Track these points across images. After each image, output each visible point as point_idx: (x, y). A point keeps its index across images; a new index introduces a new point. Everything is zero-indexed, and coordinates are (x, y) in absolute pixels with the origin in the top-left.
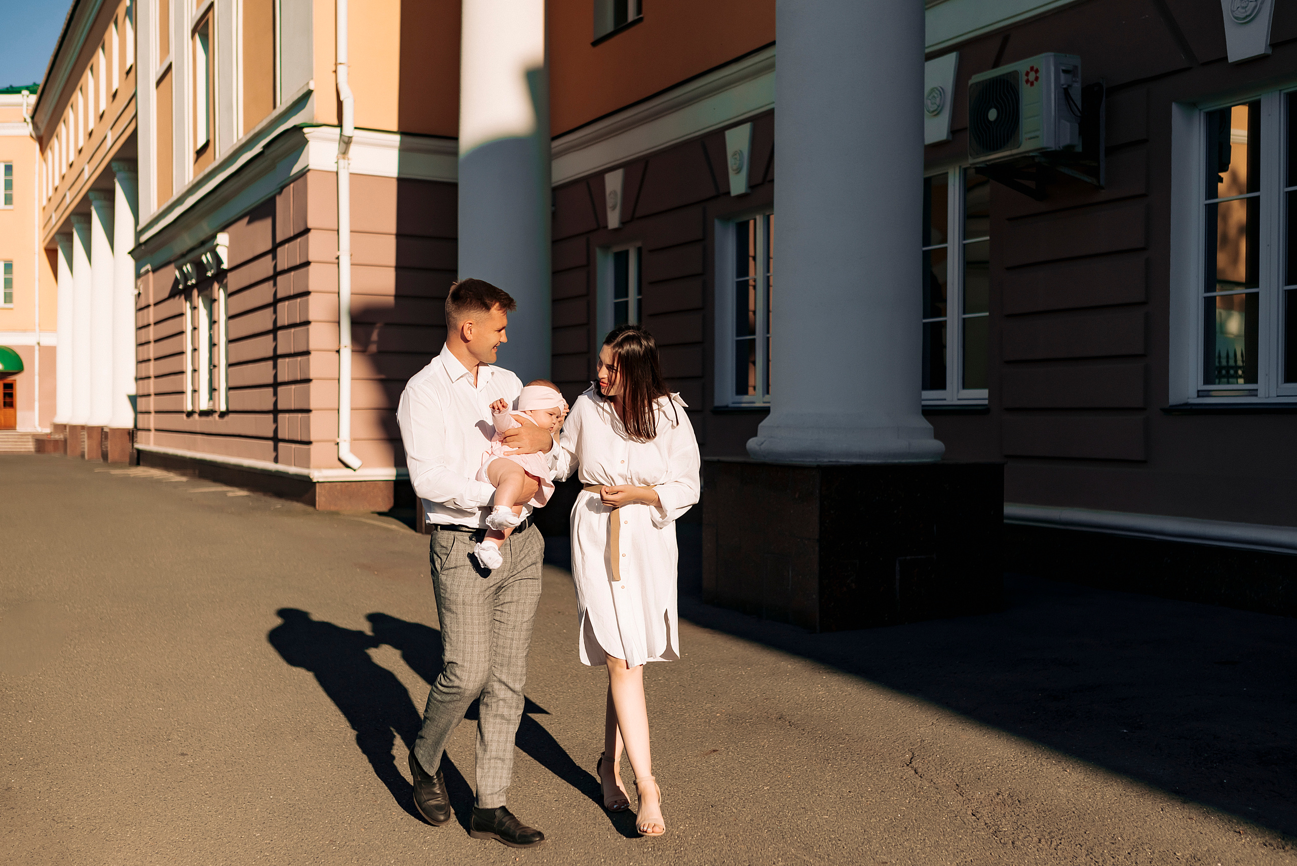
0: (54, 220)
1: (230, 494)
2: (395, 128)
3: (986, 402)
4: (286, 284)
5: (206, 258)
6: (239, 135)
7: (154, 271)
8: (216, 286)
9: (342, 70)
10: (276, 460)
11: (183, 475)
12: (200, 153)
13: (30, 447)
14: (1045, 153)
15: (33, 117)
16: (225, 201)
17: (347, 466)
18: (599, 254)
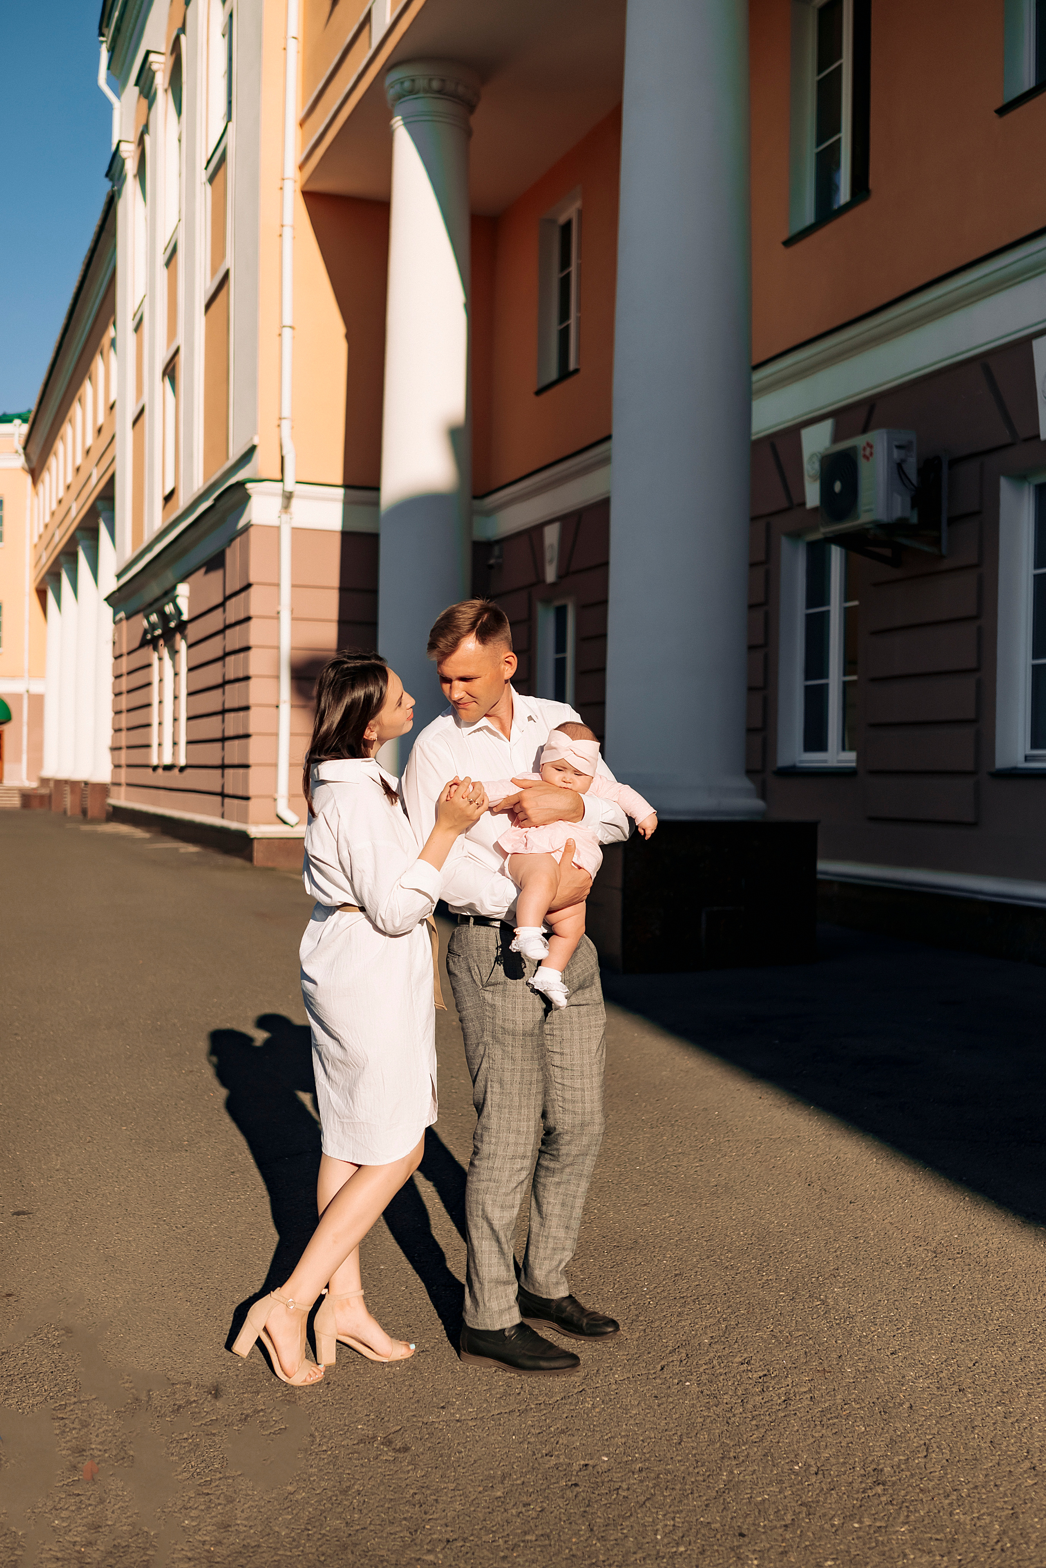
0: (44, 559)
1: (182, 850)
2: (340, 481)
3: (854, 764)
4: (233, 639)
5: (169, 609)
6: (198, 484)
7: (128, 618)
8: (178, 637)
9: (285, 425)
10: (223, 816)
11: (148, 831)
12: (168, 498)
13: (16, 802)
14: (879, 525)
15: (25, 448)
16: (185, 551)
17: (285, 823)
18: (540, 607)
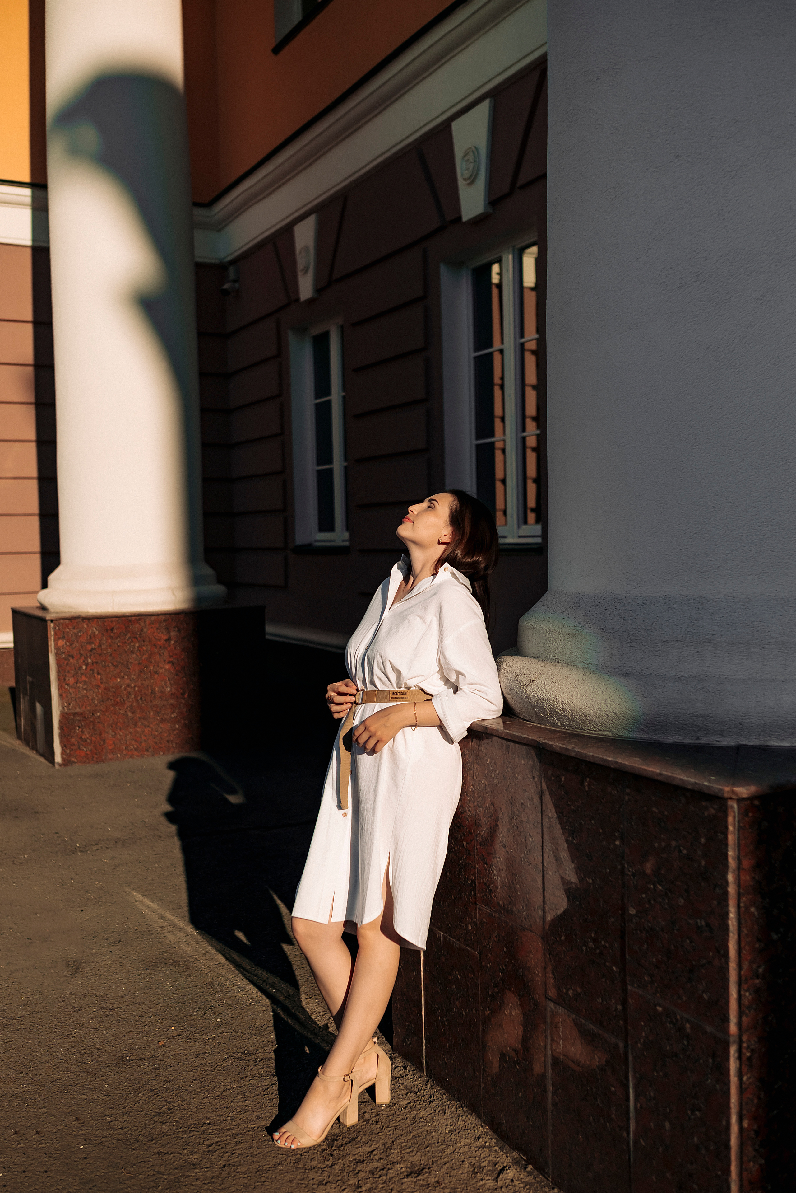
18: (292, 339)
